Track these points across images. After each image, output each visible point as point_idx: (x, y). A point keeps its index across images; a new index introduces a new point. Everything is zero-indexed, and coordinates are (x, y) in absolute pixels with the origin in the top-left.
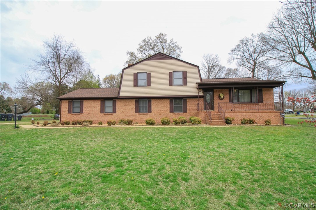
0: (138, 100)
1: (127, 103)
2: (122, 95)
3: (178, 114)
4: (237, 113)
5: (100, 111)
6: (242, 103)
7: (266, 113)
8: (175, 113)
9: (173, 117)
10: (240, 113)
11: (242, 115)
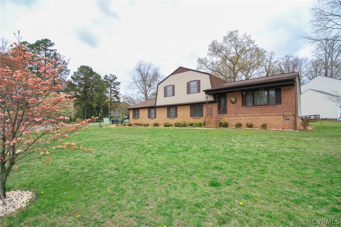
0: (169, 107)
1: (163, 110)
2: (158, 104)
3: (196, 118)
4: (240, 117)
5: (147, 117)
6: (258, 106)
7: (272, 117)
8: (194, 117)
9: (192, 120)
10: (244, 116)
11: (246, 119)
